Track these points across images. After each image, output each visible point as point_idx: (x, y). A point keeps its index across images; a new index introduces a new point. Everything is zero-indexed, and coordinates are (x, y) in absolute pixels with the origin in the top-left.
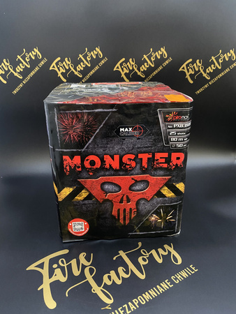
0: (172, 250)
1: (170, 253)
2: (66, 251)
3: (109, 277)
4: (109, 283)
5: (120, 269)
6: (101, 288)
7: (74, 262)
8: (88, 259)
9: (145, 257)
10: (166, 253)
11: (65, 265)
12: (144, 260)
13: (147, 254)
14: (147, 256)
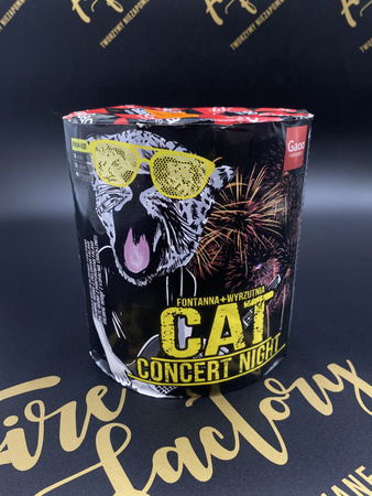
0: (352, 377)
1: (349, 386)
2: (52, 381)
3: (173, 459)
4: (171, 477)
5: (207, 435)
6: (143, 494)
7: (68, 411)
8: (110, 402)
9: (279, 399)
10: (339, 388)
11: (42, 420)
12: (278, 407)
13: (285, 391)
14: (284, 395)
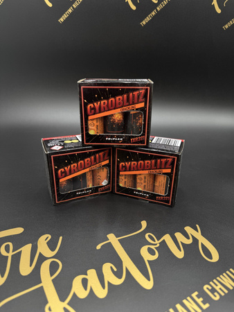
0: (198, 235)
1: (195, 240)
2: (19, 230)
3: (85, 282)
4: (83, 294)
5: (107, 268)
6: (65, 304)
8: (52, 245)
9: (153, 247)
10: (190, 241)
11: (10, 255)
12: (151, 252)
13: (157, 242)
14: (156, 244)
